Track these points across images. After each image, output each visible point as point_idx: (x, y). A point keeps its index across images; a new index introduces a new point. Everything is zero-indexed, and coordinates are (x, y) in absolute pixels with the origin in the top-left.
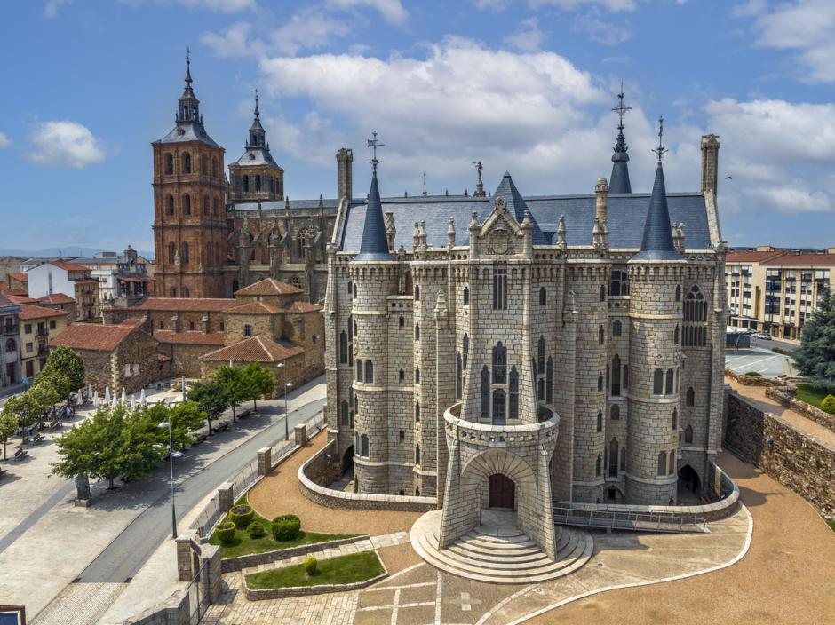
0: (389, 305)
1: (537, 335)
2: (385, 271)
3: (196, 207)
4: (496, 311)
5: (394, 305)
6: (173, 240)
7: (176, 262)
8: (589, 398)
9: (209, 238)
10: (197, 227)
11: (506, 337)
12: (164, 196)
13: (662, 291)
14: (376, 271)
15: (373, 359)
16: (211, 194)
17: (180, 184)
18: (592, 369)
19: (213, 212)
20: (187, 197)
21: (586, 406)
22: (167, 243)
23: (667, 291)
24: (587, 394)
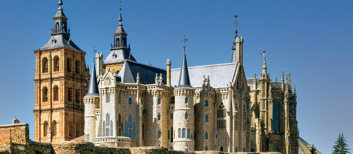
0: (96, 112)
1: (128, 114)
2: (94, 99)
3: (61, 94)
4: (107, 103)
5: (97, 112)
6: (47, 120)
7: (48, 135)
8: (154, 140)
9: (71, 118)
10: (62, 109)
11: (109, 111)
12: (42, 89)
13: (180, 99)
14: (91, 99)
15: (90, 134)
16: (74, 85)
17: (52, 79)
18: (155, 129)
19: (75, 99)
20: (56, 88)
21: (153, 143)
22: (42, 122)
23: (181, 99)
24: (154, 138)
